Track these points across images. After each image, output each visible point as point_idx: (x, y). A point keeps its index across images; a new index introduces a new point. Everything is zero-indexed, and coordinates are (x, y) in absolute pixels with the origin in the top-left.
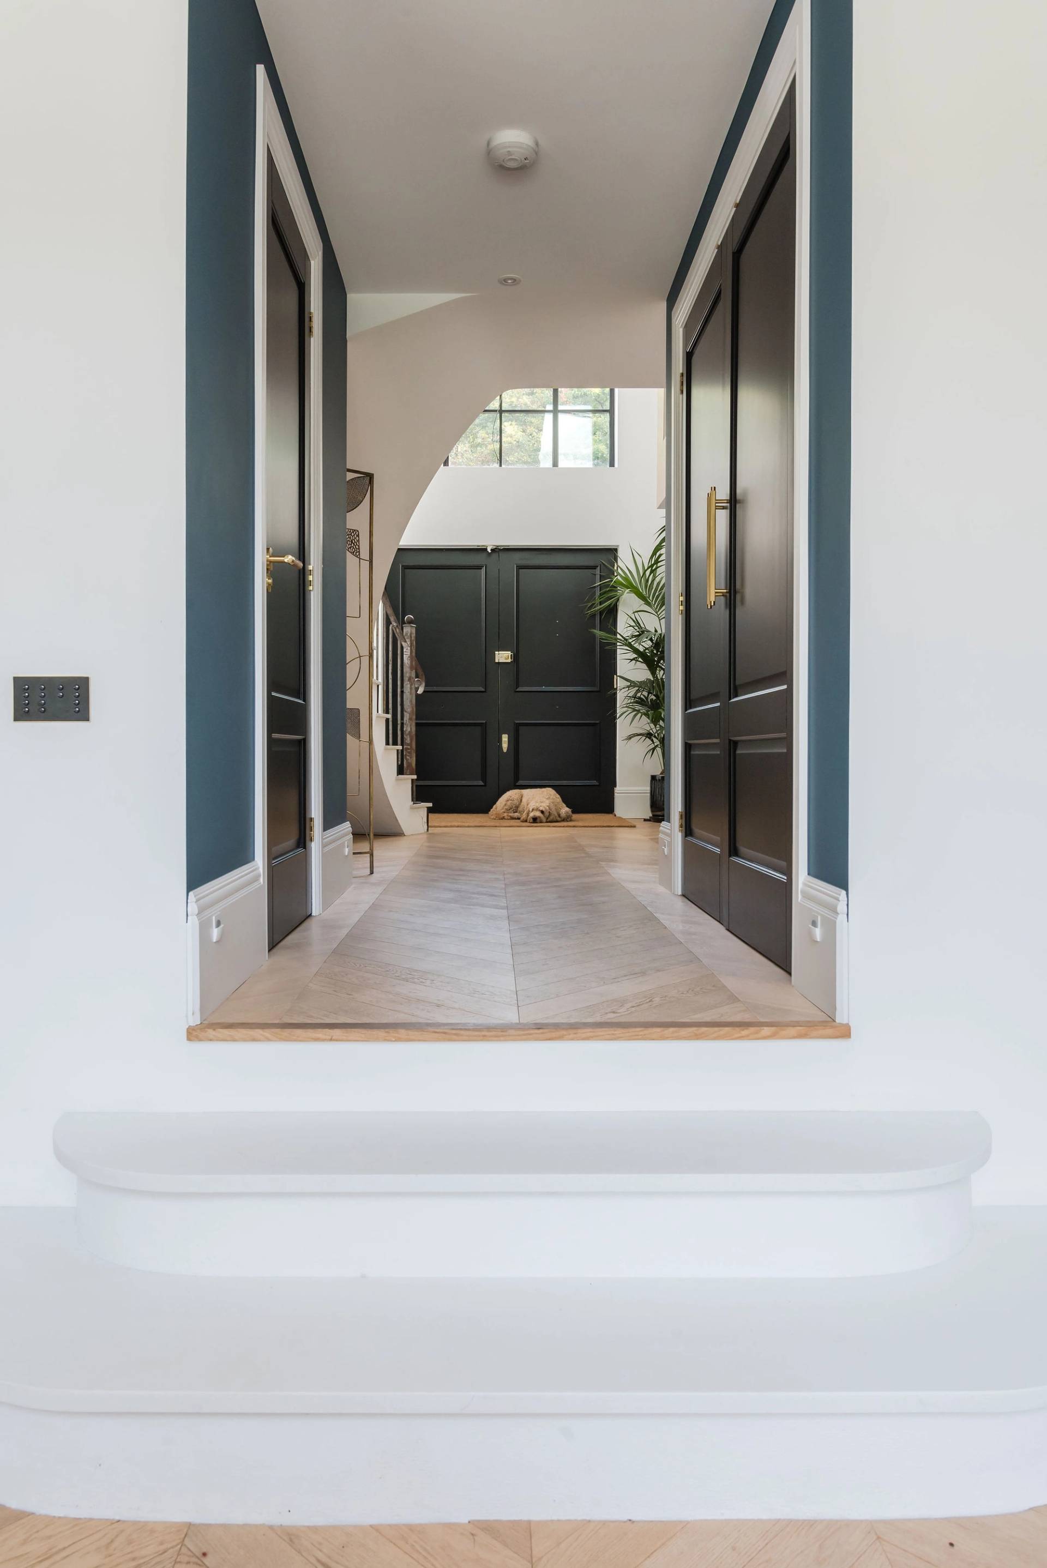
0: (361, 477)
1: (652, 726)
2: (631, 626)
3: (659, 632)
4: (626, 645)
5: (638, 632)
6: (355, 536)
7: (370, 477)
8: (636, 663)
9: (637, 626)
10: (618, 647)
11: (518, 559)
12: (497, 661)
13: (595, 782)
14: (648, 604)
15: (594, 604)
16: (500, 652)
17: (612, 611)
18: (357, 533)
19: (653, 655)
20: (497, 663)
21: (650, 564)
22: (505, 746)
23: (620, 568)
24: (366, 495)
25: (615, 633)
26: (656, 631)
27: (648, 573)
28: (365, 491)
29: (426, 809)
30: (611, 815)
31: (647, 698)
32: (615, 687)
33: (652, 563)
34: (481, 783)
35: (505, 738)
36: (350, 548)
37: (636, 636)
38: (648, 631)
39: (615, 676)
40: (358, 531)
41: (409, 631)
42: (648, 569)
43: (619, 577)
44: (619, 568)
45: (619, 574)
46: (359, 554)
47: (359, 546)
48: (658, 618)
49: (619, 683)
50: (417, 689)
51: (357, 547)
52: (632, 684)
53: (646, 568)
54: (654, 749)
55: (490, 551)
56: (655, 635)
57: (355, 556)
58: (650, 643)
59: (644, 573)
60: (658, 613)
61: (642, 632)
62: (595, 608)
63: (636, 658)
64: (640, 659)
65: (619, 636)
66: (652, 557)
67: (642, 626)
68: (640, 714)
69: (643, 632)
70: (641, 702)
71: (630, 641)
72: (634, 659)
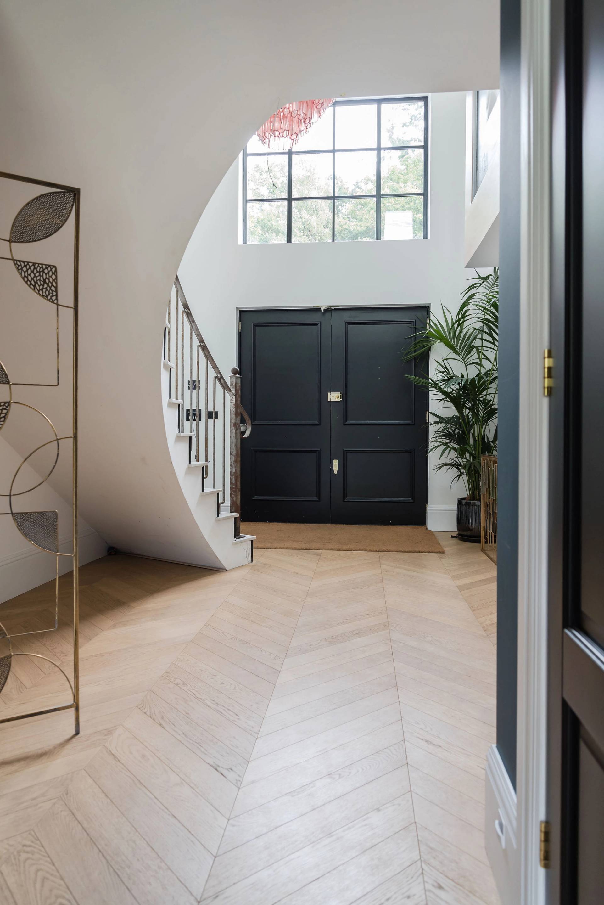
0: (61, 192)
1: (460, 459)
2: (441, 372)
3: (466, 377)
4: (436, 388)
5: (447, 377)
6: (51, 274)
7: (75, 193)
8: (444, 402)
9: (447, 372)
10: (430, 389)
11: (347, 316)
12: (329, 400)
13: (410, 500)
14: (456, 352)
15: (410, 351)
16: (331, 393)
17: (425, 357)
18: (53, 270)
19: (460, 396)
20: (329, 401)
21: (457, 319)
22: (336, 470)
23: (432, 320)
24: (69, 216)
25: (428, 378)
26: (463, 376)
27: (456, 325)
28: (66, 213)
29: (251, 541)
30: (423, 527)
31: (454, 432)
32: (427, 421)
33: (460, 317)
34: (316, 499)
35: (336, 463)
36: (42, 290)
37: (444, 380)
38: (456, 377)
39: (427, 412)
40: (55, 267)
41: (234, 381)
42: (456, 322)
43: (431, 329)
44: (430, 321)
45: (430, 326)
46: (57, 299)
47: (56, 288)
48: (464, 364)
49: (432, 419)
50: (243, 433)
51: (53, 288)
52: (442, 420)
53: (454, 322)
54: (459, 476)
55: (323, 311)
56: (462, 381)
57: (49, 300)
58: (458, 387)
59: (453, 326)
60: (465, 360)
61: (450, 378)
62: (411, 354)
63: (445, 398)
64: (448, 399)
65: (430, 381)
66: (458, 313)
67: (451, 371)
68: (449, 449)
69: (452, 377)
70: (449, 436)
71: (440, 384)
72: (443, 399)
